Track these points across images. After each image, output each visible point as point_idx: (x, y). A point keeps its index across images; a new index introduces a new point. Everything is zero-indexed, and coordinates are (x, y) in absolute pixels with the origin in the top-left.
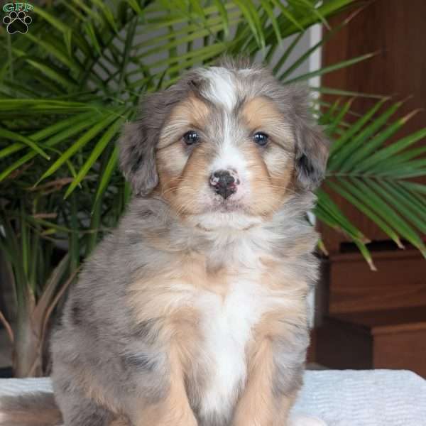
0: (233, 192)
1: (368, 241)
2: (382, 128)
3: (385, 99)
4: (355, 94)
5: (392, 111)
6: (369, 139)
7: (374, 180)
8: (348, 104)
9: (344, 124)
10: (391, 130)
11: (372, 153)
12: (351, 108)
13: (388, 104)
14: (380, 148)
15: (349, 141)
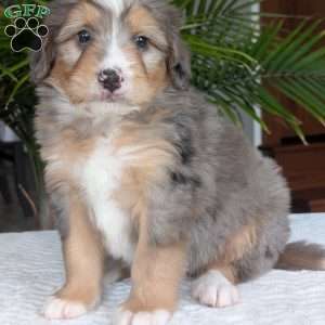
0: (118, 87)
1: (300, 123)
2: (308, 39)
3: (308, 18)
4: (285, 16)
6: (296, 49)
7: (304, 79)
8: (281, 23)
9: (278, 38)
11: (299, 59)
12: (283, 27)
13: (310, 23)
15: (281, 51)
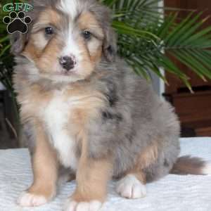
0: (71, 68)
1: (189, 78)
2: (193, 25)
3: (194, 11)
4: (179, 9)
5: (197, 17)
6: (186, 31)
7: (191, 50)
8: (176, 14)
9: (175, 24)
10: (197, 25)
11: (188, 37)
12: (178, 16)
13: (196, 14)
14: (193, 34)
15: (177, 31)
